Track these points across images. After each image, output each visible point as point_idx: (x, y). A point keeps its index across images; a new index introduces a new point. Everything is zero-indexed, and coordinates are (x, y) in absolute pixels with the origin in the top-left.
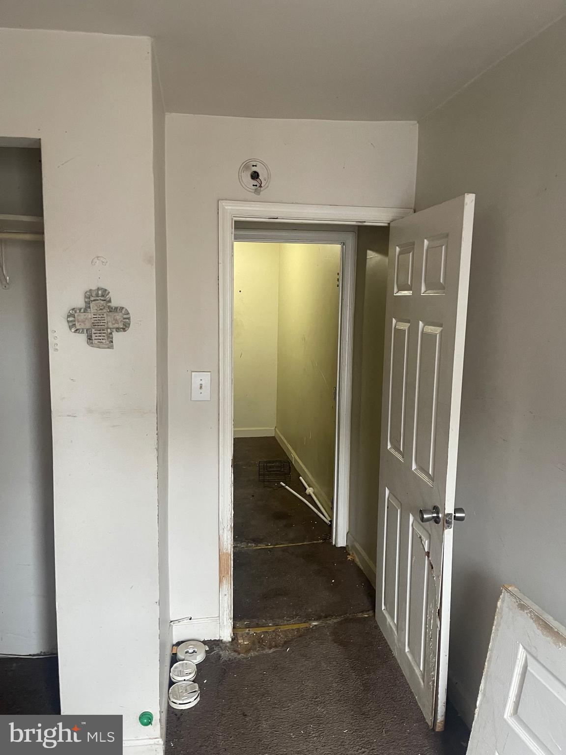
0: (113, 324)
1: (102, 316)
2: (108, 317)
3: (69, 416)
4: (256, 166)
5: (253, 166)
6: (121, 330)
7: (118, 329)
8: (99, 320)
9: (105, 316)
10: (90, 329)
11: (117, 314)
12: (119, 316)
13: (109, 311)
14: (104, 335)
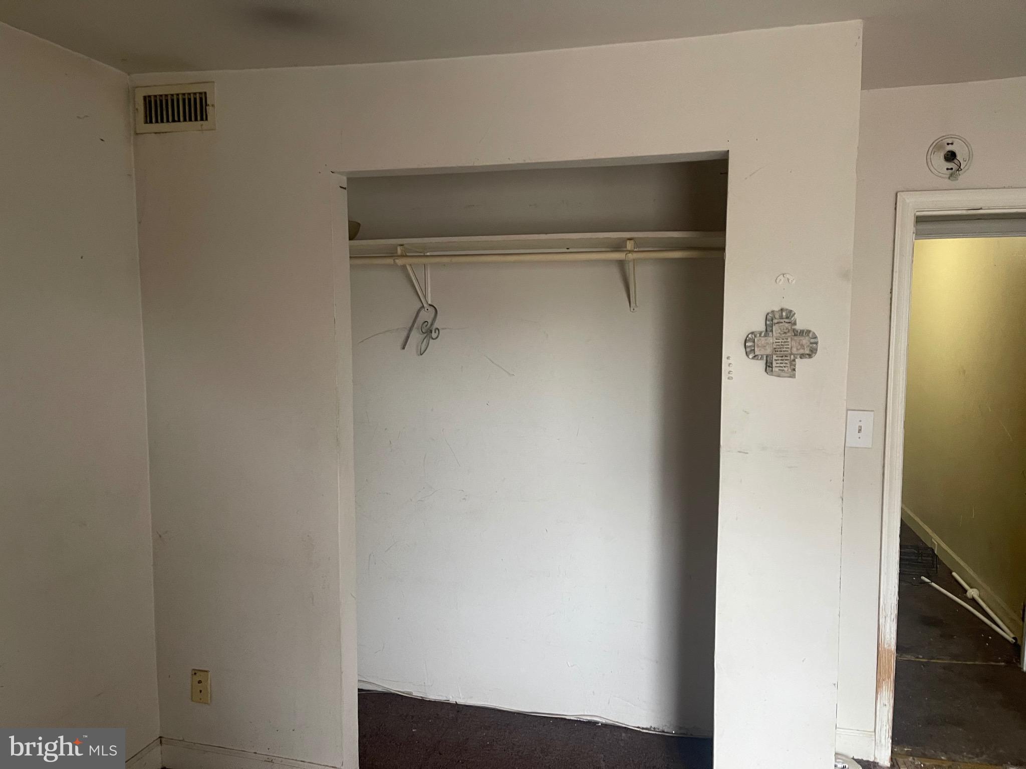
0: (797, 349)
1: (785, 340)
2: (793, 341)
3: (740, 452)
4: (952, 144)
5: (948, 144)
6: (807, 356)
7: (802, 356)
8: (782, 345)
9: (789, 340)
10: (770, 355)
11: (803, 338)
12: (805, 341)
13: (793, 334)
14: (786, 362)
